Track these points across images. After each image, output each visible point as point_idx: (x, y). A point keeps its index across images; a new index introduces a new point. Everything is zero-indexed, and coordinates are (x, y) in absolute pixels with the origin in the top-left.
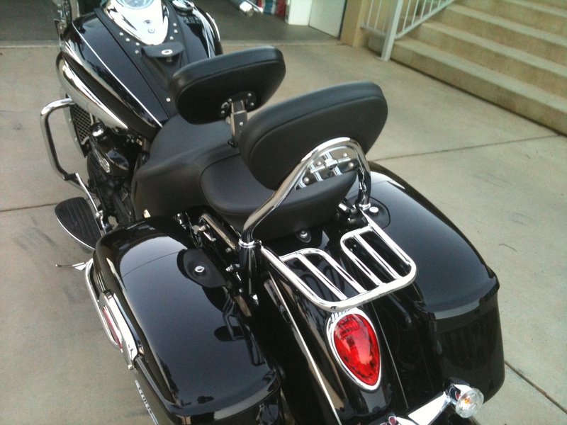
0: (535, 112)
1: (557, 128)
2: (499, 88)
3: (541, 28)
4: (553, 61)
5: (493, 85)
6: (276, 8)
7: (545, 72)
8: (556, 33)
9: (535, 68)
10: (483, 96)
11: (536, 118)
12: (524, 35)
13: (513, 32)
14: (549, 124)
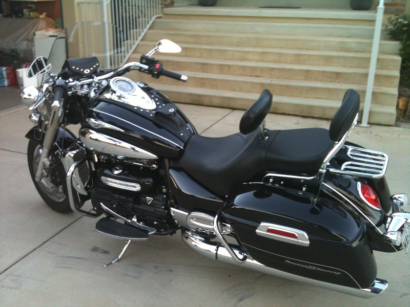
0: (216, 102)
1: (232, 107)
2: (190, 94)
3: (190, 57)
4: (207, 72)
5: (186, 94)
6: (8, 81)
7: (207, 79)
8: (199, 57)
9: (202, 79)
10: (182, 102)
11: (218, 105)
12: (185, 62)
13: (178, 62)
14: (226, 106)
